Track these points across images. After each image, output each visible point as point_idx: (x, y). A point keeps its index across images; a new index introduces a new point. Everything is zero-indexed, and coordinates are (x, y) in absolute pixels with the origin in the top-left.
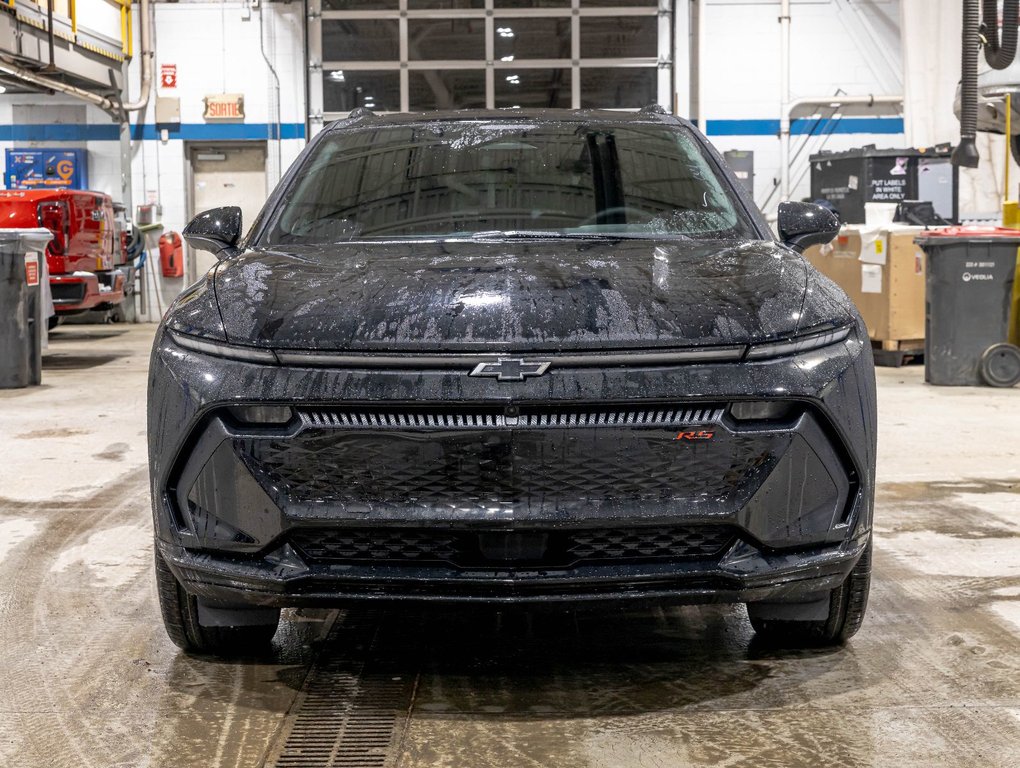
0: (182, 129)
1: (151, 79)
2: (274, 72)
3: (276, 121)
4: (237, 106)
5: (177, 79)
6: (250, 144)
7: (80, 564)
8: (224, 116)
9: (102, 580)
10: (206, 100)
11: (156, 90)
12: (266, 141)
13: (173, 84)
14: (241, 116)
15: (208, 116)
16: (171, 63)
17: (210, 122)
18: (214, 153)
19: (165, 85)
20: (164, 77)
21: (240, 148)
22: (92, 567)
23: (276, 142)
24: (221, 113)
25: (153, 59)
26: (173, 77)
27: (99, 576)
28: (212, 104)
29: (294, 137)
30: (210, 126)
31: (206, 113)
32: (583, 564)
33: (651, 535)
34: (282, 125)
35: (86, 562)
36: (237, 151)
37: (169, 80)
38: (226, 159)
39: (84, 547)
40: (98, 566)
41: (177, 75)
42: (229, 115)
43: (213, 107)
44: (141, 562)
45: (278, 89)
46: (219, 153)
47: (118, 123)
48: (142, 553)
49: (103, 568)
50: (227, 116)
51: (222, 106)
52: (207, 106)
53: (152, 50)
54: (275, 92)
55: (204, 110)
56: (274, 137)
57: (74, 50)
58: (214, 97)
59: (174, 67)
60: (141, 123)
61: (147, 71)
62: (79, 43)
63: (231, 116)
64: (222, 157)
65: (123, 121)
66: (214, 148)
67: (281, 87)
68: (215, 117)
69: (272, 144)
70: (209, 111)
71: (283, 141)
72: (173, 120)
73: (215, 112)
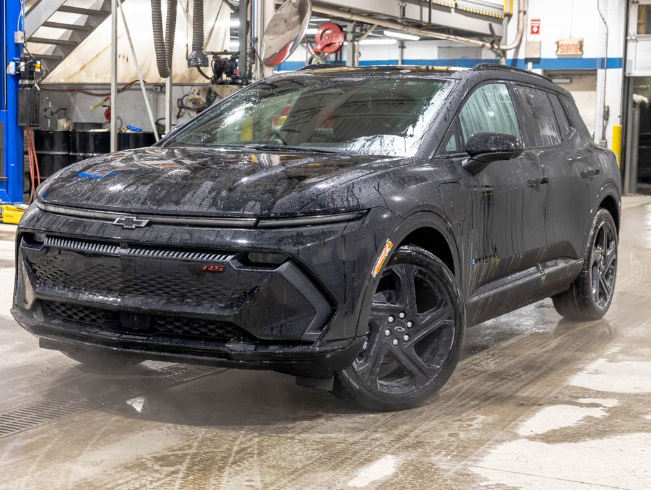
0: (541, 62)
1: (523, 29)
2: (605, 22)
3: (604, 56)
4: (579, 46)
5: (541, 28)
6: (586, 72)
8: (569, 53)
10: (558, 43)
11: (526, 36)
12: (596, 70)
13: (537, 32)
14: (580, 53)
15: (559, 53)
16: (537, 18)
17: (560, 57)
18: (563, 78)
19: (533, 32)
20: (532, 27)
21: (581, 75)
23: (603, 71)
24: (567, 51)
25: (526, 16)
26: (538, 27)
28: (562, 45)
29: (616, 68)
30: (561, 60)
31: (557, 51)
32: (162, 335)
33: (197, 323)
34: (608, 59)
36: (578, 77)
37: (535, 29)
38: (571, 82)
41: (541, 26)
42: (572, 52)
43: (562, 47)
45: (607, 34)
46: (567, 78)
47: (499, 58)
50: (571, 53)
51: (568, 47)
52: (558, 47)
53: (525, 10)
54: (605, 36)
55: (556, 49)
56: (602, 67)
57: (455, 12)
58: (563, 41)
59: (539, 20)
60: (515, 58)
61: (521, 23)
62: (460, 7)
63: (574, 53)
64: (568, 81)
65: (501, 57)
66: (562, 74)
67: (609, 32)
68: (563, 53)
69: (600, 72)
70: (560, 49)
71: (608, 70)
72: (536, 56)
73: (563, 50)
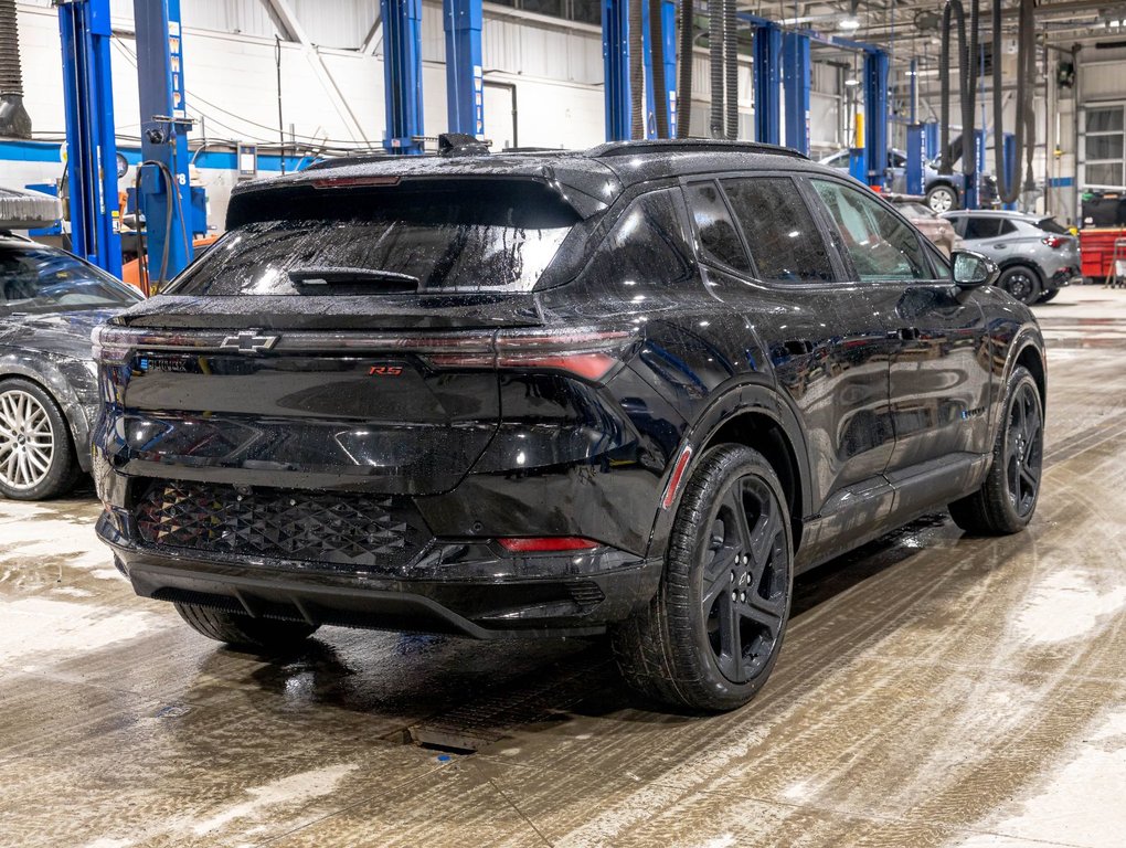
7: (1100, 593)
9: (1077, 576)
22: (1089, 589)
27: (1081, 580)
35: (1095, 594)
39: (1099, 612)
40: (1084, 589)
44: (1039, 591)
48: (1037, 600)
49: (1077, 587)
